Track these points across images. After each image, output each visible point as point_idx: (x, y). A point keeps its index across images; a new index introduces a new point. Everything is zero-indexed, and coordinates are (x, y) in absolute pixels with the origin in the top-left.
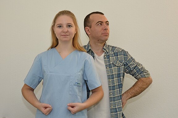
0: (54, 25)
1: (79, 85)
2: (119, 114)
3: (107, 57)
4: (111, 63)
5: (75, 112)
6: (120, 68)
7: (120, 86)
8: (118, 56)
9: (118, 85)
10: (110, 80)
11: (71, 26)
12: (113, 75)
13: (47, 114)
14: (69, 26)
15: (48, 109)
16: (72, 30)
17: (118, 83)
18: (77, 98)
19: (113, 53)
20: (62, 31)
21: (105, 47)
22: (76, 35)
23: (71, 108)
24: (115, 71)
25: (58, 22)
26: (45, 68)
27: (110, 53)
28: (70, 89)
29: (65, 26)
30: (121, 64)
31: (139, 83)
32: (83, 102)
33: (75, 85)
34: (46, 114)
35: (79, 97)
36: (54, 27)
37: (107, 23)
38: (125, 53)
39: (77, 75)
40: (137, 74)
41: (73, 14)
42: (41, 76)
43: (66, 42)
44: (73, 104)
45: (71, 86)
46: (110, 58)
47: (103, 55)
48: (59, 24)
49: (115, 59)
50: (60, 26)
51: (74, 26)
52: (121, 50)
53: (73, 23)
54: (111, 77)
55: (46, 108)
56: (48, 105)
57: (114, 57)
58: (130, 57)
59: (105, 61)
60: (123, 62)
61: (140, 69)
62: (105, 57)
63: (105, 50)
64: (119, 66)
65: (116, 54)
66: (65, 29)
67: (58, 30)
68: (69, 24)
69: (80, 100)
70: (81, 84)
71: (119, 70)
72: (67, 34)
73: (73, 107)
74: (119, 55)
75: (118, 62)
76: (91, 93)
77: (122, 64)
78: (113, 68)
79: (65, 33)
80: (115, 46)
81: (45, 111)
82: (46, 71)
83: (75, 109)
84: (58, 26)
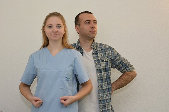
0: (45, 25)
1: (69, 79)
2: (107, 105)
3: (96, 53)
4: (99, 58)
5: (68, 104)
6: (108, 63)
7: (109, 79)
8: (105, 52)
9: (107, 78)
10: (99, 74)
11: (61, 27)
12: (101, 69)
14: (59, 26)
16: (62, 30)
17: (106, 76)
18: (68, 92)
19: (101, 49)
20: (52, 32)
21: (93, 44)
22: (65, 35)
23: (63, 101)
24: (103, 65)
25: (49, 23)
26: (37, 66)
27: (98, 49)
28: (61, 84)
29: (55, 27)
30: (108, 60)
31: (124, 76)
32: (73, 95)
33: (65, 80)
35: (69, 91)
36: (45, 28)
37: (95, 22)
38: (111, 50)
39: (67, 71)
40: (123, 69)
41: (62, 16)
43: (56, 41)
44: (65, 97)
45: (61, 81)
46: (98, 54)
47: (92, 51)
48: (49, 25)
49: (102, 55)
50: (50, 27)
51: (63, 26)
52: (108, 47)
53: (62, 24)
54: (99, 71)
57: (102, 53)
58: (116, 53)
59: (93, 56)
60: (110, 57)
61: (125, 64)
62: (94, 53)
63: (93, 47)
65: (103, 51)
66: (55, 29)
67: (48, 30)
68: (58, 24)
69: (70, 93)
70: (71, 79)
71: (107, 65)
72: (56, 34)
73: (65, 100)
75: (106, 57)
76: (80, 86)
77: (109, 59)
78: (101, 63)
79: (55, 33)
80: (103, 43)
82: (38, 68)
83: (67, 102)
84: (49, 27)
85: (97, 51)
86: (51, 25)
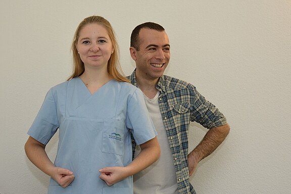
0: (77, 40)
1: (118, 136)
3: (164, 99)
4: (171, 109)
5: (113, 182)
6: (184, 116)
8: (180, 96)
11: (105, 41)
12: (175, 128)
13: (65, 186)
14: (102, 41)
15: (67, 178)
16: (107, 47)
18: (115, 159)
19: (173, 91)
20: (89, 50)
21: (159, 83)
22: (113, 55)
23: (105, 177)
24: (177, 120)
25: (83, 35)
26: (62, 110)
27: (168, 92)
28: (104, 144)
29: (94, 41)
30: (185, 110)
32: (125, 166)
33: (111, 137)
34: (63, 185)
35: (118, 157)
36: (77, 43)
38: (191, 90)
39: (115, 121)
40: (210, 122)
41: (108, 22)
42: (56, 124)
43: (96, 67)
44: (109, 169)
45: (104, 139)
46: (168, 101)
47: (157, 96)
48: (85, 39)
49: (176, 102)
50: (87, 42)
51: (109, 41)
52: (185, 87)
53: (107, 37)
54: (171, 132)
55: (64, 175)
56: (67, 171)
57: (175, 99)
58: (198, 98)
59: (160, 106)
60: (189, 106)
61: (213, 114)
62: (161, 99)
63: (160, 87)
64: (183, 113)
65: (178, 94)
66: (95, 46)
67: (82, 48)
68: (101, 37)
69: (120, 162)
70: (122, 136)
71: (183, 120)
72: (97, 54)
73: (108, 174)
74: (183, 95)
75: (181, 106)
77: (187, 110)
78: (174, 117)
79: (95, 53)
80: (176, 77)
81: (62, 180)
82: (63, 114)
83: (112, 177)
84: (84, 42)
85: (166, 94)
86: (87, 38)
